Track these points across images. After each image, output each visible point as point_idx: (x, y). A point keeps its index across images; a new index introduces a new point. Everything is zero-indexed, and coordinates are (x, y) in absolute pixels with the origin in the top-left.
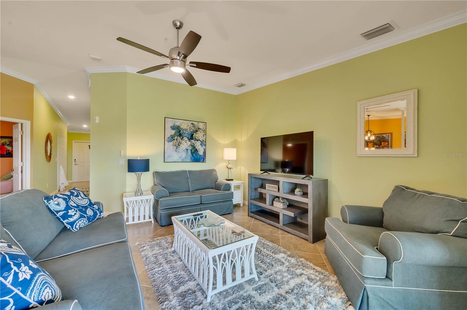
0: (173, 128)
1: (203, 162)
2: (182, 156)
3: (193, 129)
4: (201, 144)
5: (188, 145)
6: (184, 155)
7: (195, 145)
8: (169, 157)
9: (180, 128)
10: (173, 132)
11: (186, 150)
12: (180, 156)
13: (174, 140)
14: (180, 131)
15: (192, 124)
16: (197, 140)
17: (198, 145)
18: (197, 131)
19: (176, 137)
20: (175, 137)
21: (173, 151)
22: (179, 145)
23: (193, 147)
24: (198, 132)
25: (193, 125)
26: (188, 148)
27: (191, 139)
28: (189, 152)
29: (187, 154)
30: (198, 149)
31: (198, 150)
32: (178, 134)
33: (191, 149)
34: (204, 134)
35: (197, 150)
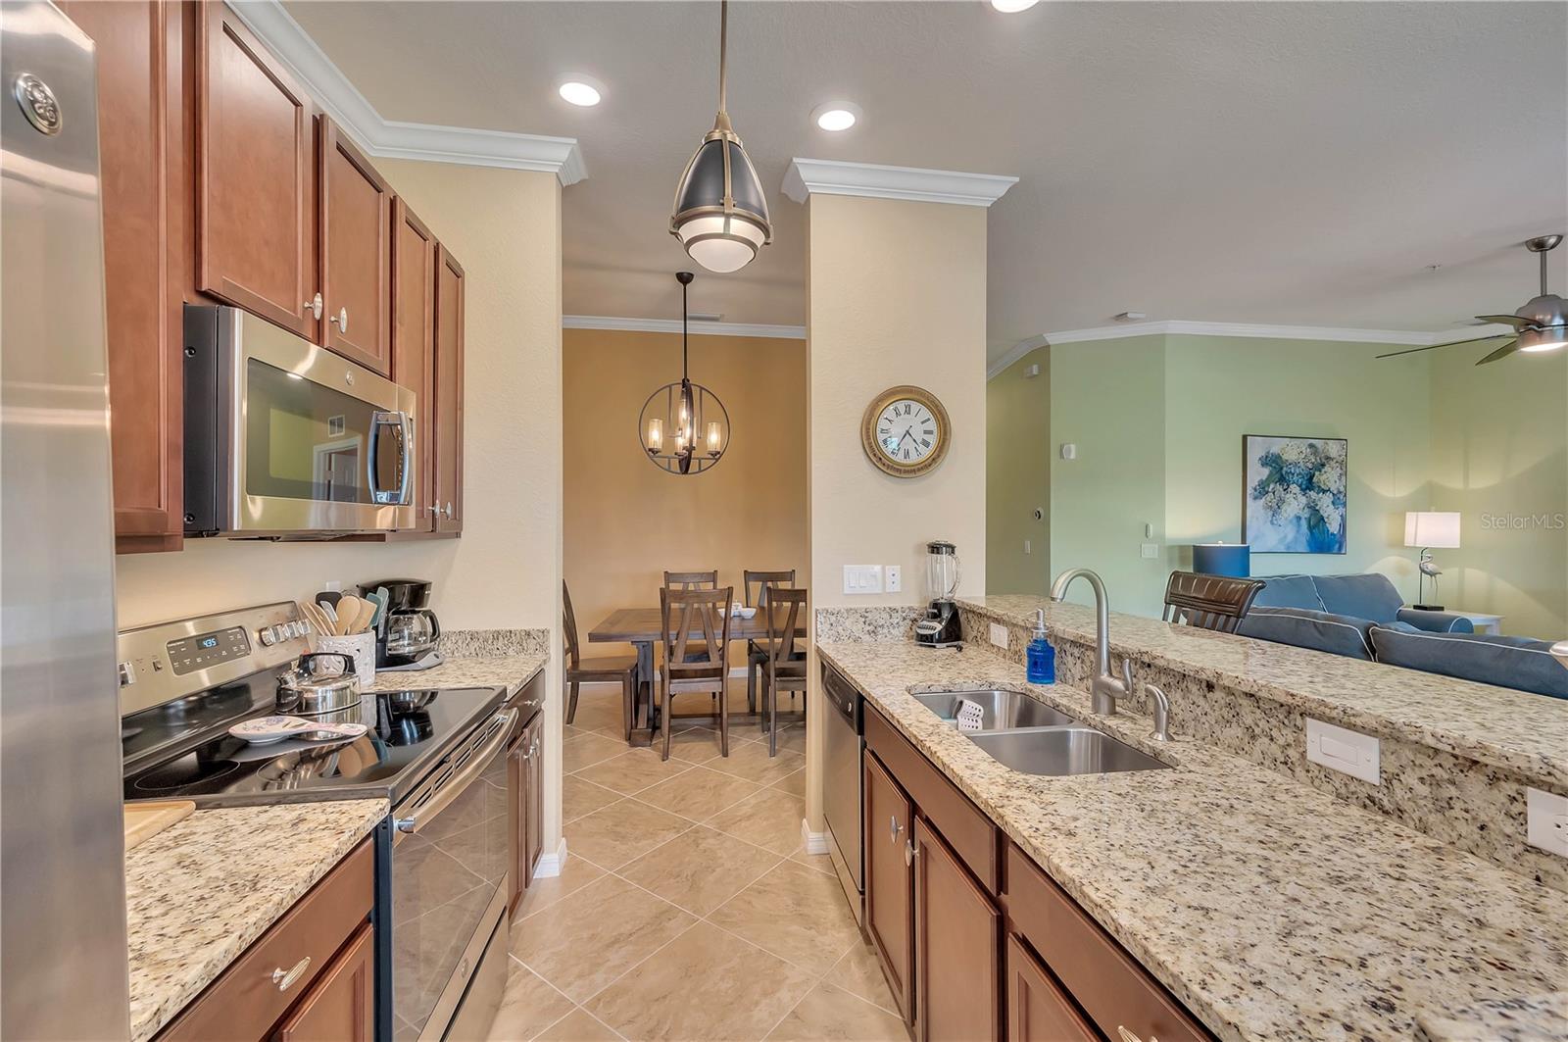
0: (1266, 461)
1: (1339, 552)
2: (1285, 537)
3: (1313, 460)
4: (1333, 503)
5: (1302, 506)
6: (1290, 533)
7: (1317, 505)
8: (1256, 538)
9: (1282, 462)
10: (1266, 472)
11: (1295, 521)
12: (1282, 535)
13: (1267, 492)
14: (1282, 468)
15: (1311, 446)
16: (1324, 491)
17: (1325, 503)
18: (1323, 465)
19: (1272, 486)
20: (1269, 486)
21: (1266, 522)
22: (1279, 507)
23: (1314, 510)
24: (1326, 469)
25: (1313, 450)
26: (1301, 514)
27: (1307, 488)
28: (1304, 523)
29: (1298, 532)
30: (1325, 515)
31: (1326, 520)
32: (1278, 476)
33: (1307, 516)
34: (1340, 472)
35: (1322, 518)
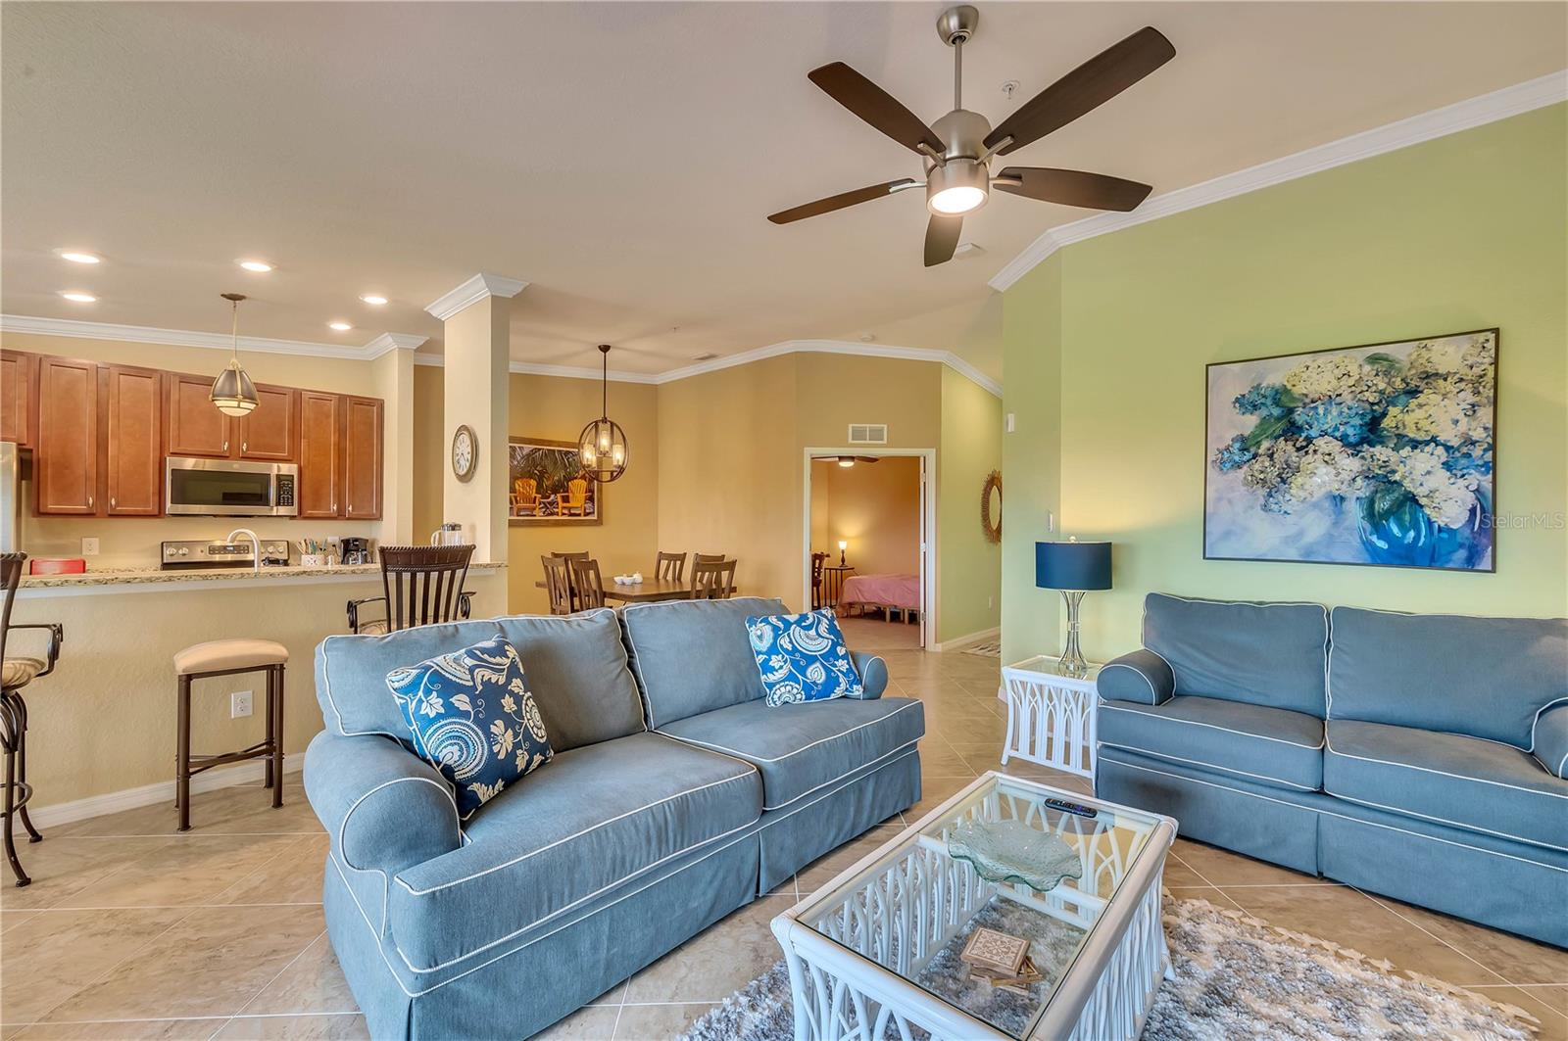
0: (1246, 404)
1: (1471, 563)
2: (1301, 534)
3: (1382, 386)
4: (1447, 466)
5: (1346, 476)
6: (1316, 527)
7: (1394, 472)
8: (1227, 535)
9: (1294, 399)
10: (1250, 422)
11: (1327, 504)
12: (1292, 530)
13: (1255, 456)
14: (1291, 411)
15: (1374, 359)
16: (1415, 444)
17: (1421, 471)
18: (1413, 393)
19: (1265, 444)
20: (1258, 444)
21: (1252, 508)
22: (1284, 481)
23: (1385, 481)
24: (1422, 398)
25: (1382, 366)
26: (1345, 490)
27: (1363, 441)
28: (1355, 513)
29: (1336, 524)
30: (1419, 492)
31: (1423, 501)
32: (1279, 427)
33: (1365, 493)
34: (1472, 399)
35: (1412, 499)
